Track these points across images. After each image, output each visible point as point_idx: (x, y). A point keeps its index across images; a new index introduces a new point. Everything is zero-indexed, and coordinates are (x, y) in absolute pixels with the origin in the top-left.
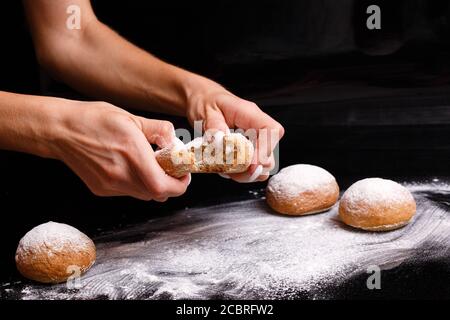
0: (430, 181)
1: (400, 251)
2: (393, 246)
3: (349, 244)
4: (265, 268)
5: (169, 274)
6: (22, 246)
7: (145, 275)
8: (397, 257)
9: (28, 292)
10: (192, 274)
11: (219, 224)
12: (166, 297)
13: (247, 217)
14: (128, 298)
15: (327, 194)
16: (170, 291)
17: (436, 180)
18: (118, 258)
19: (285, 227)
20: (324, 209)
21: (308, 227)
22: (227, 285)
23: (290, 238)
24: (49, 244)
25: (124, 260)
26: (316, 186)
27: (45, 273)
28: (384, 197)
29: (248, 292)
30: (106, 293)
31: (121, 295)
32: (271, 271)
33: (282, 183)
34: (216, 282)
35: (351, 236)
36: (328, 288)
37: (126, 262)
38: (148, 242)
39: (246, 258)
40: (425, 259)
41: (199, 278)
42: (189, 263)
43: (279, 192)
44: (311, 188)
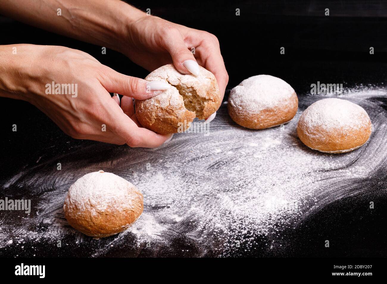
1: (355, 181)
2: (349, 174)
3: (307, 170)
8: (351, 190)
10: (156, 208)
12: (130, 238)
19: (246, 144)
21: (267, 145)
22: (189, 225)
29: (209, 234)
32: (231, 206)
34: (178, 219)
35: (308, 158)
36: (285, 232)
38: (115, 162)
39: (207, 187)
41: (162, 213)
42: (153, 193)
43: (241, 108)
44: (271, 106)
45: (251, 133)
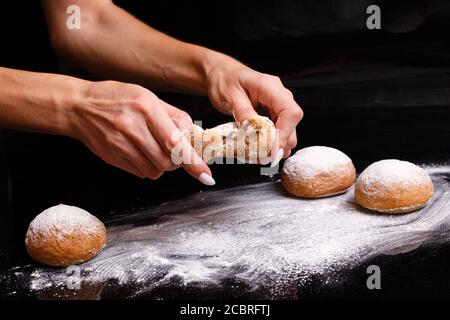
2: (410, 228)
3: (365, 227)
4: (279, 251)
5: (180, 257)
6: (31, 229)
7: (156, 257)
8: (412, 240)
9: (38, 275)
10: (205, 257)
12: (176, 279)
13: (262, 200)
14: (139, 281)
15: (342, 176)
16: (181, 274)
18: (130, 241)
19: (300, 209)
20: (340, 191)
21: (323, 210)
22: (239, 268)
23: (305, 220)
24: (58, 227)
25: (135, 243)
26: (332, 168)
27: (55, 256)
28: (401, 179)
29: (260, 275)
30: (116, 276)
31: (131, 278)
33: (297, 165)
34: (228, 265)
36: (341, 271)
37: (138, 245)
38: (161, 226)
40: (442, 241)
42: (202, 246)
43: (294, 174)
44: (326, 170)
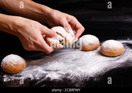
0: (127, 40)
1: (120, 63)
2: (118, 61)
3: (104, 61)
4: (79, 69)
5: (49, 71)
7: (42, 71)
9: (5, 77)
10: (56, 71)
11: (63, 53)
12: (49, 78)
13: (71, 51)
14: (37, 79)
15: (96, 44)
16: (50, 77)
17: (128, 39)
19: (84, 55)
20: (95, 49)
21: (91, 55)
22: (68, 75)
23: (86, 58)
25: (34, 65)
26: (93, 42)
27: (11, 71)
29: (74, 77)
30: (30, 77)
31: (35, 78)
32: (81, 70)
33: (82, 41)
34: (64, 73)
35: (104, 58)
36: (99, 76)
37: (35, 66)
38: (42, 60)
39: (72, 65)
40: (128, 66)
41: (59, 72)
42: (55, 67)
44: (91, 43)
45: (85, 52)
